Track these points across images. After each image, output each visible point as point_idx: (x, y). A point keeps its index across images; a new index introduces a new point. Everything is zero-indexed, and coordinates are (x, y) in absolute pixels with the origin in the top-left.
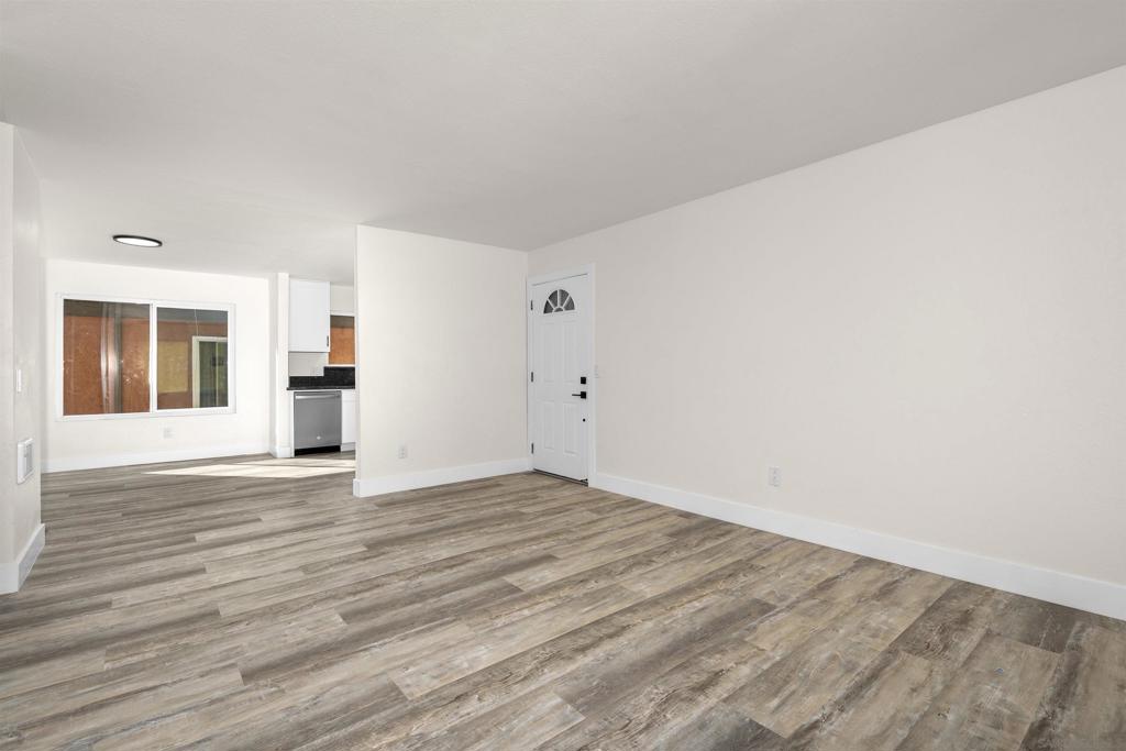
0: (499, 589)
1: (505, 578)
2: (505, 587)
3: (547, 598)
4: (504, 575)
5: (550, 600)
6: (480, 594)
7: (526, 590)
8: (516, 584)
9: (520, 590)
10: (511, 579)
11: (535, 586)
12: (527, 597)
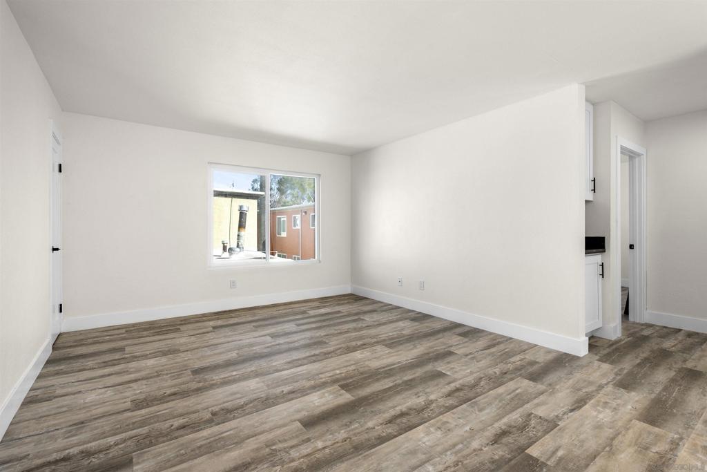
0: (355, 388)
1: (352, 398)
2: (351, 389)
3: (324, 380)
4: (352, 402)
5: (321, 379)
6: (369, 384)
7: (336, 387)
8: (343, 392)
9: (340, 386)
10: (347, 397)
11: (329, 389)
12: (335, 381)
